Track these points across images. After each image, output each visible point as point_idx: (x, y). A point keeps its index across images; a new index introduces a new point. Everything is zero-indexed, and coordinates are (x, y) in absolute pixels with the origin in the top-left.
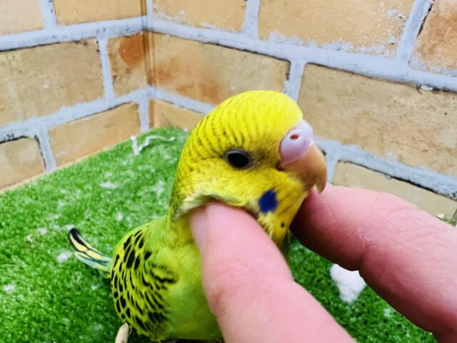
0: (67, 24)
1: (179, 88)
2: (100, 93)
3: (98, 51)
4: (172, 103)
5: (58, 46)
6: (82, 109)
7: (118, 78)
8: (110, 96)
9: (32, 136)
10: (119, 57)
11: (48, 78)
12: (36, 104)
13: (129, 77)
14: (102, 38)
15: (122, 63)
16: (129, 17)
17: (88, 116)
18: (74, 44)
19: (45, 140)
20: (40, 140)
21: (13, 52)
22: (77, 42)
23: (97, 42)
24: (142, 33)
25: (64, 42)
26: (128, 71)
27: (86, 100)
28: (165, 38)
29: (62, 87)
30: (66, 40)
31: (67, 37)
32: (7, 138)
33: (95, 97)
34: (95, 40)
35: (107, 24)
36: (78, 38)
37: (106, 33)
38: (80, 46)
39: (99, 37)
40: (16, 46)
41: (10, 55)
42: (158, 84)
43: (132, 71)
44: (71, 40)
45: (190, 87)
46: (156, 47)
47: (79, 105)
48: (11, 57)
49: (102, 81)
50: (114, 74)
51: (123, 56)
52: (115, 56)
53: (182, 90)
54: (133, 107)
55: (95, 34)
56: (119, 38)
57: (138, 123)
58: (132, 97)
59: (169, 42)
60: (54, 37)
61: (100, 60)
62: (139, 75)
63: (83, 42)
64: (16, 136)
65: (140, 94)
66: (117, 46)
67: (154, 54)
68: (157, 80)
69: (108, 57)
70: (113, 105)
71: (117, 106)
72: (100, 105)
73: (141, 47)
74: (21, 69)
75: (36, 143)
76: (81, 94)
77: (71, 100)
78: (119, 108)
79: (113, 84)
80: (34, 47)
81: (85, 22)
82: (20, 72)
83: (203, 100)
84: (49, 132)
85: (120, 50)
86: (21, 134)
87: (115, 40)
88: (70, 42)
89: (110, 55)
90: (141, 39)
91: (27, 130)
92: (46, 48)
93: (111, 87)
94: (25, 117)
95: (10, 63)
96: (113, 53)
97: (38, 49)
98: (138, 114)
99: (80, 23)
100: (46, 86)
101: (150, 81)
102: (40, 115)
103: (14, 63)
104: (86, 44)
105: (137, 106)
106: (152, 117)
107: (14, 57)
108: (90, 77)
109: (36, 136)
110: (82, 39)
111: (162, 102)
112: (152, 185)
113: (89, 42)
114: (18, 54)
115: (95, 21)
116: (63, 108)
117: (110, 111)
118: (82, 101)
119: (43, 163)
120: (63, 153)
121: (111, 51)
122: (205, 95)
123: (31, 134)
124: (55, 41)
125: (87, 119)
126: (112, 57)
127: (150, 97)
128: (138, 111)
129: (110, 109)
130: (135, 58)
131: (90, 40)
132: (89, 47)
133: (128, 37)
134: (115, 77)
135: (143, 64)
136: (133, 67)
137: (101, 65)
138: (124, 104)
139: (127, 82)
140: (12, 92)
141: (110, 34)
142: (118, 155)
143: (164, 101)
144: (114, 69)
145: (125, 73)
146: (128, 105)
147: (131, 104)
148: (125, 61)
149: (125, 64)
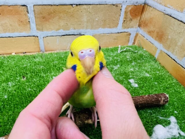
1: (149, 31)
2: (117, 25)
3: (121, 9)
4: (144, 37)
5: (106, 5)
6: (107, 30)
7: (126, 22)
8: (120, 28)
10: (129, 13)
11: (98, 16)
12: (91, 25)
13: (130, 22)
14: (124, 5)
15: (129, 16)
17: (109, 33)
18: (112, 6)
21: (89, 5)
22: (114, 5)
23: (122, 6)
24: (143, 5)
25: (109, 4)
26: (131, 20)
27: (110, 27)
28: (151, 9)
29: (102, 21)
30: (110, 3)
31: (110, 2)
32: (79, 34)
33: (114, 27)
34: (121, 5)
36: (114, 3)
37: (126, 3)
38: (114, 6)
39: (123, 4)
40: (91, 3)
42: (142, 28)
43: (133, 20)
44: (112, 4)
45: (153, 32)
46: (147, 12)
47: (106, 28)
48: (88, 7)
49: (119, 22)
50: (125, 20)
51: (131, 13)
52: (127, 12)
53: (150, 33)
55: (121, 3)
56: (132, 5)
57: (129, 41)
58: (129, 30)
59: (152, 11)
60: (105, 2)
61: (120, 13)
62: (135, 22)
64: (81, 34)
65: (133, 30)
66: (130, 9)
67: (145, 15)
68: (142, 26)
69: (124, 12)
70: (120, 31)
71: (121, 33)
72: (115, 30)
73: (141, 11)
74: (91, 12)
76: (109, 25)
77: (104, 26)
78: (122, 33)
79: (123, 24)
80: (97, 4)
82: (90, 13)
83: (155, 39)
84: (93, 35)
85: (130, 11)
86: (83, 34)
87: (130, 6)
88: (111, 5)
89: (125, 12)
90: (142, 8)
92: (101, 5)
93: (122, 24)
94: (87, 29)
95: (87, 9)
96: (127, 11)
97: (98, 5)
98: (129, 37)
100: (97, 19)
101: (140, 26)
102: (91, 29)
103: (88, 9)
104: (117, 6)
105: (130, 34)
106: (135, 41)
107: (89, 7)
108: (114, 19)
110: (116, 4)
113: (118, 6)
114: (91, 6)
116: (100, 28)
117: (118, 34)
118: (108, 27)
121: (127, 10)
122: (157, 37)
124: (106, 3)
125: (108, 34)
126: (126, 12)
127: (138, 32)
128: (129, 36)
129: (118, 33)
130: (136, 15)
131: (119, 5)
132: (118, 8)
133: (136, 6)
134: (124, 21)
135: (139, 18)
136: (134, 19)
137: (120, 15)
138: (125, 32)
139: (129, 24)
140: (85, 19)
141: (128, 4)
142: (112, 51)
143: (142, 35)
144: (125, 18)
145: (130, 20)
146: (126, 33)
147: (128, 33)
148: (131, 15)
149: (131, 17)
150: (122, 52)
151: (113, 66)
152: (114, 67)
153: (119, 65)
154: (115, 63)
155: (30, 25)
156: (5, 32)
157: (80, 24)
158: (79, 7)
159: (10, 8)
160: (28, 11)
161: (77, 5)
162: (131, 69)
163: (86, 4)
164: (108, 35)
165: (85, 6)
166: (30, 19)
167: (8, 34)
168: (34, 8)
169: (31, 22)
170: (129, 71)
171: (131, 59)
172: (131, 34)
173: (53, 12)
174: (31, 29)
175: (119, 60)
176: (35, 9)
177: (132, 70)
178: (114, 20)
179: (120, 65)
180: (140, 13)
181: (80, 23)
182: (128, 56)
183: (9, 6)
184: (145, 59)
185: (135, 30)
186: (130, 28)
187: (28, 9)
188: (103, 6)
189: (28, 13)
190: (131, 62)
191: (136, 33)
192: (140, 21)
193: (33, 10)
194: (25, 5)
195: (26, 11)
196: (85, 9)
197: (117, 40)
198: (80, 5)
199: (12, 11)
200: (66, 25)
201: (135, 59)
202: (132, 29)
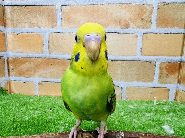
0: (145, 55)
2: (152, 80)
3: (155, 66)
6: (142, 84)
7: (162, 77)
8: (156, 83)
9: (121, 87)
10: (164, 69)
11: (132, 71)
12: (125, 78)
13: (167, 78)
14: (158, 61)
15: (165, 72)
16: (174, 56)
17: (144, 87)
18: (146, 62)
19: (124, 90)
20: (123, 89)
21: (124, 61)
22: (147, 62)
23: (156, 63)
24: (179, 62)
26: (168, 75)
27: (145, 81)
29: (136, 75)
30: (143, 60)
33: (149, 81)
34: (155, 62)
35: (162, 57)
36: (147, 60)
37: (160, 60)
38: (148, 63)
40: (125, 59)
41: (122, 62)
43: (170, 76)
44: (145, 60)
46: (184, 68)
47: (141, 82)
49: (154, 76)
50: (160, 75)
51: (166, 69)
52: (163, 69)
54: (167, 90)
55: (155, 60)
56: (166, 63)
58: (167, 86)
60: (139, 59)
61: (155, 69)
62: (174, 78)
63: (149, 62)
65: (172, 86)
66: (165, 65)
67: (182, 71)
68: (182, 82)
69: (159, 68)
71: (158, 87)
72: (150, 84)
73: (178, 67)
74: (125, 66)
75: (121, 90)
76: (143, 78)
77: (138, 80)
78: (159, 88)
79: (159, 78)
80: (131, 61)
81: (152, 56)
84: (127, 88)
85: (166, 67)
86: (117, 85)
87: (164, 63)
88: (144, 61)
89: (160, 68)
90: (178, 65)
91: (120, 84)
92: (135, 62)
93: (158, 79)
94: (121, 80)
96: (162, 67)
97: (132, 62)
98: (168, 93)
99: (150, 56)
100: (131, 73)
101: (179, 82)
102: (125, 81)
103: (123, 64)
104: (150, 63)
105: (169, 90)
106: (176, 97)
107: (123, 62)
108: (149, 74)
109: (122, 87)
111: (182, 91)
113: (152, 62)
114: (125, 62)
115: (157, 56)
116: (134, 81)
118: (143, 81)
119: (121, 97)
120: (130, 96)
123: (120, 86)
124: (139, 60)
125: (143, 88)
127: (178, 89)
128: (168, 92)
129: (155, 87)
130: (172, 71)
131: (153, 62)
132: (152, 64)
133: (171, 63)
134: (160, 76)
135: (177, 74)
136: (171, 75)
137: (155, 71)
138: (162, 87)
139: (166, 79)
140: (119, 72)
141: (162, 61)
142: (147, 103)
144: (161, 73)
145: (166, 76)
146: (164, 88)
147: (166, 88)
148: (167, 71)
149: (167, 72)
150: (159, 104)
152: (146, 114)
154: (148, 111)
156: (51, 78)
157: (114, 76)
158: (114, 62)
159: (60, 61)
161: (112, 60)
162: (168, 118)
163: (120, 60)
164: (143, 89)
165: (120, 62)
167: (53, 80)
170: (165, 119)
171: (169, 110)
172: (170, 90)
175: (153, 110)
177: (169, 119)
178: (148, 75)
179: (154, 113)
180: (178, 69)
181: (115, 75)
182: (166, 108)
183: (59, 59)
185: (175, 86)
186: (167, 84)
188: (136, 62)
190: (169, 112)
191: (176, 89)
192: (179, 78)
196: (120, 64)
197: (154, 95)
198: (115, 60)
199: (60, 62)
201: (174, 111)
202: (170, 85)
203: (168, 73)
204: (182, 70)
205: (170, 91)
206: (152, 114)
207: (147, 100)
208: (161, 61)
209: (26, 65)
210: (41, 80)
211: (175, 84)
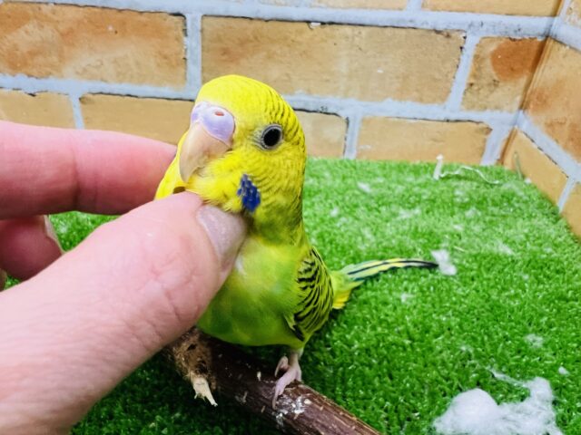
0: (435, 9)
1: (549, 122)
2: (443, 96)
3: (461, 48)
4: (533, 141)
5: (413, 31)
6: (410, 108)
7: (475, 88)
8: (454, 105)
9: (344, 118)
10: (488, 62)
11: (386, 63)
12: (361, 86)
13: (492, 92)
14: (473, 33)
15: (489, 70)
16: (528, 15)
17: (415, 119)
18: (433, 34)
19: (355, 127)
20: (351, 124)
21: (361, 28)
22: (438, 32)
23: (465, 38)
24: (540, 39)
25: (422, 29)
26: (495, 83)
27: (421, 100)
28: (564, 50)
29: (398, 77)
30: (425, 27)
31: (427, 23)
32: (321, 110)
33: (433, 101)
34: (464, 35)
35: (488, 18)
36: (440, 27)
37: (481, 29)
38: (440, 36)
39: (469, 32)
40: (367, 22)
41: (358, 29)
42: (530, 111)
43: (501, 84)
44: (432, 28)
45: (561, 124)
46: (550, 61)
47: (409, 103)
48: (356, 33)
49: (452, 85)
50: (472, 81)
51: (494, 61)
52: (483, 59)
53: (551, 127)
54: (482, 130)
55: (465, 28)
56: (499, 38)
57: (482, 151)
58: (486, 117)
59: (565, 56)
60: (411, 21)
61: (459, 59)
62: (511, 92)
63: (445, 34)
64: (329, 111)
65: (501, 114)
66: (492, 48)
67: (543, 71)
68: (531, 106)
69: (472, 58)
70: (453, 117)
71: (457, 121)
72: (436, 111)
73: (532, 58)
74: (362, 48)
75: (345, 125)
76: (417, 90)
77: (401, 94)
78: (459, 124)
79: (465, 93)
80: (386, 27)
81: (457, 11)
82: (360, 49)
83: (565, 148)
84: (363, 120)
85: (494, 56)
86: (334, 111)
87: (492, 40)
88: (429, 31)
89: (476, 57)
90: (535, 48)
91: (342, 109)
92: (397, 31)
93: (461, 95)
94: (346, 95)
95: (353, 38)
96: (482, 55)
97: (389, 29)
98: (485, 141)
99: (450, 11)
100: (380, 71)
101: (523, 106)
102: (360, 99)
103: (357, 39)
104: (448, 36)
105: (489, 130)
106: (503, 154)
107: (360, 33)
108: (437, 76)
109: (347, 119)
110: (446, 29)
111: (525, 136)
112: (404, 207)
113: (453, 35)
114: (364, 31)
115: (473, 12)
116: (389, 100)
117: (445, 123)
118: (414, 100)
119: (343, 147)
120: (369, 147)
121: (481, 52)
122: (572, 140)
123: (343, 114)
124: (411, 25)
125: (413, 121)
126: (478, 58)
127: (516, 127)
128: (486, 137)
129: (448, 121)
130: (512, 69)
131: (457, 33)
132: (451, 41)
133: (514, 40)
134: (471, 85)
135: (523, 81)
136: (505, 80)
137: (458, 67)
138: (469, 121)
139: (487, 97)
140: (343, 67)
141: (487, 31)
142: (416, 171)
143: (526, 135)
144: (474, 76)
145: (489, 85)
146: (474, 125)
147: (481, 125)
148: (495, 69)
149: (493, 73)
150: (448, 178)
151: (398, 209)
152: (402, 211)
153: (422, 209)
154: (409, 203)
155: (186, 69)
156: (121, 82)
157: (327, 81)
158: (328, 28)
159: (143, 18)
160: (185, 31)
161: (323, 23)
162: (456, 227)
163: (349, 24)
164: (410, 124)
165: (348, 30)
166: (188, 51)
167: (126, 88)
168: (202, 22)
169: (189, 61)
170: (448, 229)
171: (467, 200)
172: (491, 130)
173: (251, 38)
174: (186, 79)
175: (424, 197)
176: (205, 26)
177: (459, 228)
178: (435, 80)
179: (425, 210)
180: (530, 64)
181: (328, 78)
182: (462, 191)
183: (141, 13)
184: (517, 205)
185: (511, 117)
186: (488, 111)
187: (185, 25)
188: (403, 32)
189: (186, 35)
190: (464, 207)
191: (510, 128)
192: (529, 91)
193: (199, 28)
194: (181, 12)
195: (180, 29)
196: (347, 37)
197: (442, 144)
198: (331, 23)
199: (145, 25)
200: (286, 78)
201: (481, 203)
202: (497, 114)
203: (497, 74)
204: (543, 66)
205: (492, 133)
206: (417, 211)
207: (418, 162)
208: (483, 32)
209: (27, 32)
210: (86, 86)
211: (511, 112)
